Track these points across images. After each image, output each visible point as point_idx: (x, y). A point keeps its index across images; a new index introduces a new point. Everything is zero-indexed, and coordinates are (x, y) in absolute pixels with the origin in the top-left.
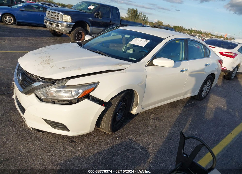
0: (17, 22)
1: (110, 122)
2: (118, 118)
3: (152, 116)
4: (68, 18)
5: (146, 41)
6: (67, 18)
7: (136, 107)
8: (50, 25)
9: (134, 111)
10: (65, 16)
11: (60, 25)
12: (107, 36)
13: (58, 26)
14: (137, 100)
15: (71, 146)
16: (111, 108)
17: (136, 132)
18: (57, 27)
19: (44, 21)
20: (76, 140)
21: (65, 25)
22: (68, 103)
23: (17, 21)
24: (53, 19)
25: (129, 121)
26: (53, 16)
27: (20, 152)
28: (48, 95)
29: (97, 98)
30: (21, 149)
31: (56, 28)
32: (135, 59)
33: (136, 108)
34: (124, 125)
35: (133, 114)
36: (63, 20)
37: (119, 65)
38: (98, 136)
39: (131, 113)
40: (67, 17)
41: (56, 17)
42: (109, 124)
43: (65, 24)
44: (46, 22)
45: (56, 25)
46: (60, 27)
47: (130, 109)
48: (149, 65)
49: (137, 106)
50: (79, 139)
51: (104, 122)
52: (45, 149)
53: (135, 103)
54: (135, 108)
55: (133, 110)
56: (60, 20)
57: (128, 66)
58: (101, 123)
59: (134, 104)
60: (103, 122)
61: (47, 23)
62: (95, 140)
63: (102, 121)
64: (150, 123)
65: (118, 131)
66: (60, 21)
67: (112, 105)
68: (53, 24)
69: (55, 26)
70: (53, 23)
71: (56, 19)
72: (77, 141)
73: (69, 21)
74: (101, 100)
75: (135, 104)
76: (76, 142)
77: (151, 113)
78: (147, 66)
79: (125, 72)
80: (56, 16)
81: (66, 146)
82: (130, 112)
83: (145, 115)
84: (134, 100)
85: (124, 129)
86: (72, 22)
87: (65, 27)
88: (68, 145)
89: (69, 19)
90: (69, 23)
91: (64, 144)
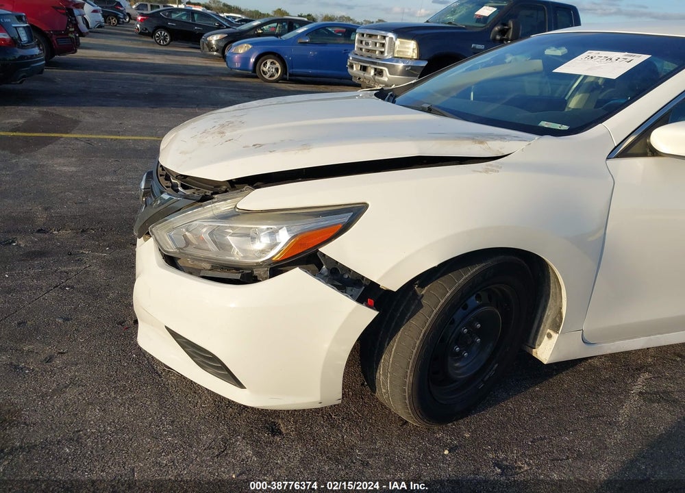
0: (290, 75)
1: (409, 379)
2: (461, 367)
3: (639, 385)
4: (410, 48)
5: (629, 58)
6: (406, 48)
7: (552, 333)
8: (361, 73)
9: (546, 350)
10: (401, 43)
11: (386, 70)
12: (487, 65)
13: (380, 73)
14: (558, 303)
15: (255, 443)
16: (413, 322)
17: (545, 438)
18: (377, 77)
19: (349, 64)
20: (282, 426)
21: (399, 71)
22: (238, 276)
23: (289, 71)
24: (369, 54)
25: (527, 388)
26: (370, 47)
27: (79, 431)
28: (188, 243)
29: (350, 270)
30: (90, 421)
31: (374, 79)
32: (565, 127)
33: (555, 336)
34: (497, 401)
35: (539, 362)
36: (396, 55)
37: (473, 139)
38: (371, 424)
39: (534, 355)
40: (407, 46)
41: (378, 48)
42: (405, 385)
43: (401, 65)
44: (352, 67)
45: (375, 69)
46: (387, 77)
47: (531, 341)
48: (629, 152)
49: (556, 327)
50: (296, 422)
51: (385, 375)
52: (161, 435)
53: (550, 314)
54: (550, 336)
55: (539, 345)
56: (386, 54)
57: (518, 146)
58: (378, 375)
59: (547, 318)
60: (383, 374)
61: (355, 69)
62: (354, 440)
63: (381, 371)
64: (625, 410)
65: (462, 421)
66: (387, 58)
67: (420, 306)
68: (369, 68)
69: (372, 72)
70: (368, 65)
71: (377, 52)
72: (283, 430)
73: (410, 57)
74: (367, 279)
75: (550, 321)
76: (281, 433)
77: (640, 369)
78: (617, 157)
79: (492, 171)
80: (378, 45)
81: (236, 441)
82: (528, 349)
83: (605, 375)
84: (547, 301)
85: (491, 414)
86: (420, 58)
87: (399, 73)
88: (243, 438)
89: (411, 51)
90: (410, 63)
91: (235, 430)
